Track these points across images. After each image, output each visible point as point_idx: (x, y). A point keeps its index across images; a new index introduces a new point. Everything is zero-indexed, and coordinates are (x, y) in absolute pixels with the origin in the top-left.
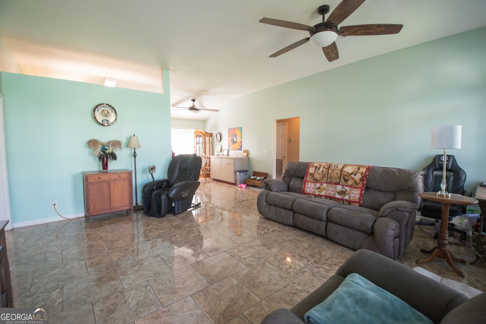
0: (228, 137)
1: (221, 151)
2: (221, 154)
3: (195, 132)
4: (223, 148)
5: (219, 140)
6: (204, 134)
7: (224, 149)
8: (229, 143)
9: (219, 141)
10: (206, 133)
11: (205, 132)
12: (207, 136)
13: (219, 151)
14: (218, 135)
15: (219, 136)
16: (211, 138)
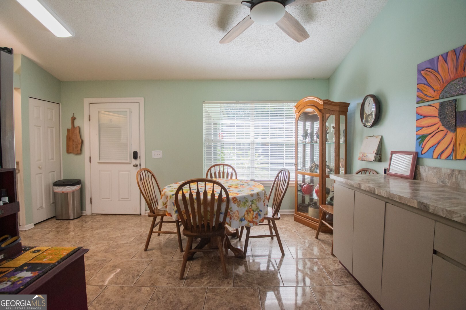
0: (415, 99)
1: (380, 156)
2: (380, 167)
3: (297, 107)
4: (389, 147)
5: (371, 120)
6: (321, 108)
7: (393, 152)
8: (419, 128)
9: (369, 124)
10: (327, 102)
11: (324, 101)
12: (331, 112)
13: (372, 157)
14: (366, 106)
15: (371, 108)
16: (342, 118)
